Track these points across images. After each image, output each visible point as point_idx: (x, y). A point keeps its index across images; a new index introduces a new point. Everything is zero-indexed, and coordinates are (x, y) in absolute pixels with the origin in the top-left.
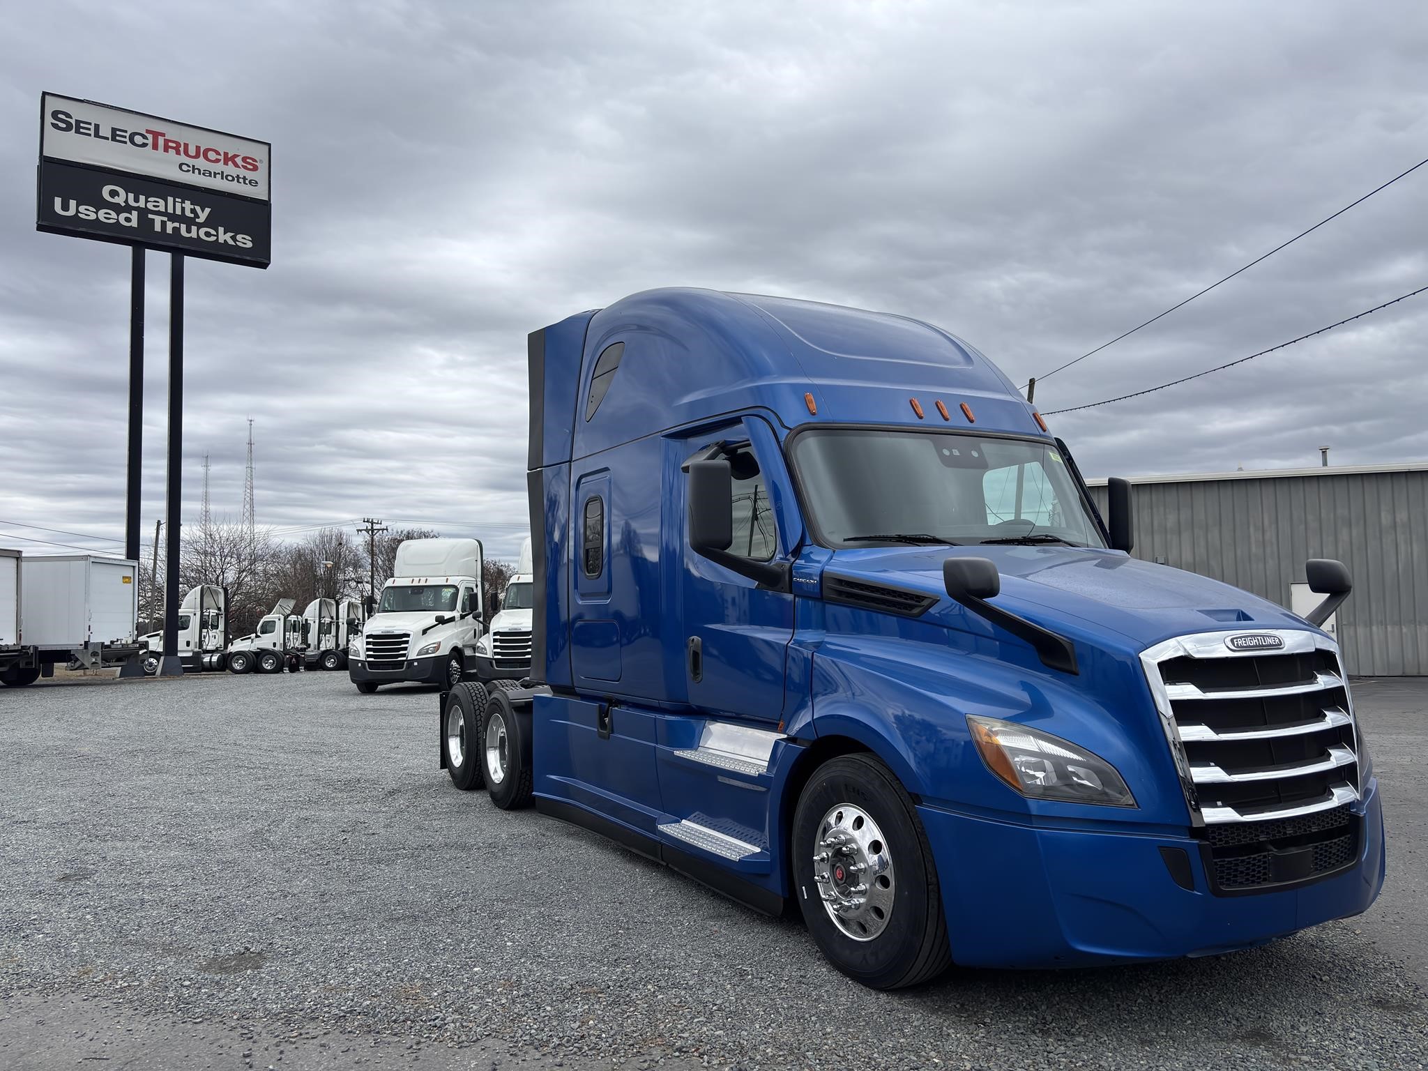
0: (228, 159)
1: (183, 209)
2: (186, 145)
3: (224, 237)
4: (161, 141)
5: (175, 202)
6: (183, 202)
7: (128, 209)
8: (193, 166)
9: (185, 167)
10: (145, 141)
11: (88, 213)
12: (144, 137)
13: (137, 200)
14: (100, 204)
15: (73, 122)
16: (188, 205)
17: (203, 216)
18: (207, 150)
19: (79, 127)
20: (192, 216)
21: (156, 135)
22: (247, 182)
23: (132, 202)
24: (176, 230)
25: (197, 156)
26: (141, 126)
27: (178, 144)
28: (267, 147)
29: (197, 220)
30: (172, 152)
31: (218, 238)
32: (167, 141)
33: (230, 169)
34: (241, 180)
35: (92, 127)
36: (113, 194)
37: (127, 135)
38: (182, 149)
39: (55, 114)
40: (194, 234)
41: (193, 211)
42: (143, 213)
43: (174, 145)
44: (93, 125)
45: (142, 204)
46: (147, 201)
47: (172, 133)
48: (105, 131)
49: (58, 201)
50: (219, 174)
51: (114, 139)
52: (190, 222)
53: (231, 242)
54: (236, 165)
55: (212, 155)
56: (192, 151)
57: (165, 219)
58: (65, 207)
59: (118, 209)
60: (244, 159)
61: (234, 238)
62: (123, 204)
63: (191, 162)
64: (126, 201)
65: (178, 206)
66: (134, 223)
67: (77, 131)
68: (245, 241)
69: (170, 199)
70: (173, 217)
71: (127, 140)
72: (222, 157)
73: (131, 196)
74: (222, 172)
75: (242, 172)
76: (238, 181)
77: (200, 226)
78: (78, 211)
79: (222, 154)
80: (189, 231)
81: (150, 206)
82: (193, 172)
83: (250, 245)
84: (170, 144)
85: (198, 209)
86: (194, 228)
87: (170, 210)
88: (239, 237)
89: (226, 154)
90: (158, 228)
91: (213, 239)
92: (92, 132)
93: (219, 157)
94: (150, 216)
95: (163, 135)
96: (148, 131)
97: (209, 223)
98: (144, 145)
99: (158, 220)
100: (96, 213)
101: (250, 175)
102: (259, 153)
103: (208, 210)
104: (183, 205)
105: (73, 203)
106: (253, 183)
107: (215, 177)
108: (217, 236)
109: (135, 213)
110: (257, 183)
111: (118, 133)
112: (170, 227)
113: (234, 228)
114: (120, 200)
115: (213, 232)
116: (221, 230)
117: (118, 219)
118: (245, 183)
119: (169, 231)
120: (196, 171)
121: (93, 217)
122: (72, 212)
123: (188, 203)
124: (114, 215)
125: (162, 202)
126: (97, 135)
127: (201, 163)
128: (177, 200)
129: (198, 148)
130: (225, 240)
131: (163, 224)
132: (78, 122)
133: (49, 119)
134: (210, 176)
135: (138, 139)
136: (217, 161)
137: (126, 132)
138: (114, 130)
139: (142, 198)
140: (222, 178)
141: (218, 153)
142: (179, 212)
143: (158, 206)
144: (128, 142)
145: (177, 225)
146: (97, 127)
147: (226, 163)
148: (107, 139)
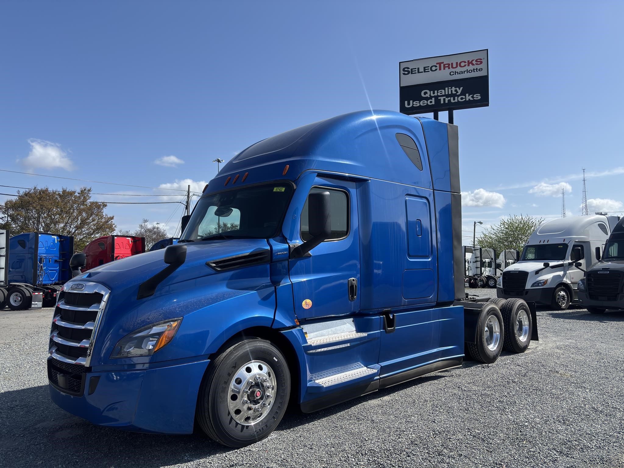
0: (470, 63)
1: (452, 91)
2: (452, 64)
3: (468, 97)
4: (442, 65)
6: (452, 88)
7: (431, 97)
8: (455, 71)
9: (452, 73)
10: (436, 68)
11: (417, 104)
12: (436, 66)
13: (434, 93)
14: (420, 99)
15: (410, 70)
16: (453, 89)
17: (459, 91)
18: (461, 63)
19: (412, 72)
20: (455, 92)
21: (440, 64)
22: (478, 70)
23: (432, 95)
24: (449, 101)
25: (457, 67)
26: (433, 62)
27: (449, 64)
28: (486, 52)
29: (457, 94)
30: (447, 68)
31: (466, 99)
32: (444, 65)
33: (471, 67)
34: (475, 71)
35: (417, 70)
36: (425, 93)
37: (429, 68)
38: (450, 66)
39: (404, 70)
40: (456, 101)
41: (456, 91)
42: (436, 97)
43: (447, 65)
44: (417, 68)
45: (436, 94)
46: (438, 92)
47: (446, 61)
48: (421, 70)
49: (406, 102)
50: (466, 71)
51: (425, 72)
52: (453, 96)
53: (471, 99)
54: (473, 65)
55: (463, 64)
56: (454, 66)
57: (445, 97)
58: (409, 104)
59: (427, 99)
60: (476, 61)
61: (473, 97)
62: (429, 96)
63: (454, 70)
64: (430, 95)
65: (450, 90)
66: (433, 103)
67: (412, 73)
68: (478, 97)
69: (446, 89)
70: (448, 96)
71: (429, 70)
72: (467, 64)
73: (432, 92)
74: (467, 70)
75: (475, 67)
76: (474, 72)
77: (458, 96)
78: (413, 104)
79: (467, 62)
80: (454, 99)
81: (439, 94)
82: (455, 74)
83: (480, 97)
84: (446, 66)
85: (457, 89)
86: (456, 98)
87: (447, 93)
88: (475, 96)
89: (468, 61)
90: (442, 102)
91: (464, 100)
92: (417, 72)
93: (465, 64)
94: (439, 98)
95: (443, 63)
96: (437, 64)
97: (463, 93)
98: (436, 70)
99: (442, 98)
100: (420, 103)
101: (479, 67)
102: (482, 56)
103: (461, 88)
104: (452, 89)
105: (411, 102)
106: (481, 70)
107: (464, 73)
108: (466, 98)
109: (433, 99)
110: (482, 69)
111: (426, 68)
112: (447, 100)
113: (472, 93)
114: (428, 95)
115: (464, 97)
116: (467, 95)
117: (427, 103)
118: (477, 71)
119: (447, 102)
120: (457, 73)
121: (418, 105)
122: (411, 105)
123: (453, 88)
124: (426, 102)
125: (443, 91)
126: (419, 72)
127: (459, 69)
128: (449, 88)
129: (457, 63)
130: (469, 99)
131: (444, 100)
132: (412, 69)
133: (402, 72)
134: (462, 73)
135: (434, 68)
136: (465, 65)
137: (429, 67)
138: (424, 68)
139: (436, 92)
140: (467, 73)
141: (465, 62)
142: (450, 93)
143: (442, 93)
145: (449, 98)
146: (418, 69)
147: (469, 65)
148: (422, 72)
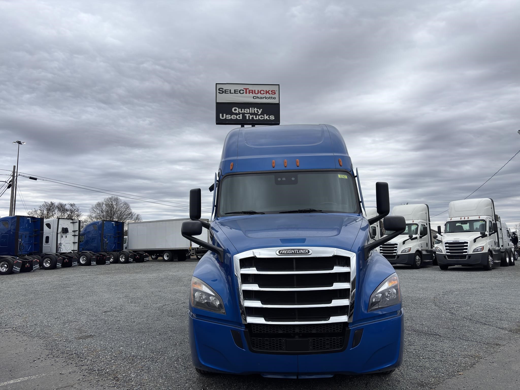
0: (267, 92)
1: (254, 111)
2: (255, 91)
3: (266, 117)
4: (248, 90)
5: (252, 109)
6: (254, 109)
7: (239, 114)
8: (257, 97)
9: (255, 98)
10: (244, 92)
11: (229, 117)
12: (243, 91)
13: (241, 111)
14: (232, 114)
15: (224, 90)
16: (256, 109)
17: (260, 112)
18: (261, 91)
19: (225, 92)
20: (257, 112)
21: (246, 89)
22: (273, 98)
23: (240, 112)
24: (253, 118)
25: (258, 93)
26: (242, 87)
27: (252, 91)
28: (278, 86)
29: (258, 114)
30: (251, 93)
31: (264, 118)
32: (249, 91)
33: (268, 95)
34: (271, 98)
35: (229, 91)
36: (235, 110)
37: (238, 91)
38: (254, 92)
39: (219, 90)
40: (257, 118)
41: (257, 111)
42: (243, 114)
43: (251, 91)
45: (243, 112)
46: (244, 110)
47: (251, 88)
48: (233, 91)
49: (221, 115)
50: (264, 97)
51: (235, 93)
52: (256, 114)
53: (268, 119)
54: (269, 94)
55: (262, 92)
56: (256, 92)
57: (249, 115)
58: (223, 116)
59: (236, 114)
60: (272, 91)
61: (269, 117)
62: (238, 113)
63: (256, 95)
64: (239, 112)
65: (253, 110)
66: (241, 118)
67: (225, 93)
68: (272, 118)
69: (251, 108)
70: (252, 114)
71: (238, 92)
72: (265, 92)
73: (240, 110)
74: (265, 97)
75: (271, 95)
76: (270, 99)
77: (259, 115)
78: (226, 117)
79: (265, 91)
80: (256, 117)
81: (245, 112)
82: (257, 99)
83: (274, 118)
84: (250, 91)
85: (258, 110)
86: (257, 116)
87: (251, 112)
88: (270, 117)
89: (266, 91)
90: (247, 118)
91: (263, 118)
92: (229, 92)
93: (264, 92)
94: (245, 115)
95: (248, 89)
96: (244, 89)
97: (262, 114)
98: (243, 93)
99: (247, 115)
100: (231, 117)
101: (273, 96)
102: (276, 88)
103: (261, 110)
104: (254, 110)
105: (225, 115)
106: (274, 98)
107: (263, 99)
108: (264, 117)
109: (241, 115)
110: (275, 98)
111: (236, 91)
112: (251, 117)
113: (269, 114)
114: (237, 112)
115: (263, 116)
116: (265, 115)
117: (237, 118)
118: (272, 99)
119: (251, 118)
120: (258, 98)
121: (230, 118)
122: (224, 118)
123: (256, 108)
124: (235, 116)
125: (248, 110)
126: (230, 93)
127: (259, 95)
128: (253, 108)
129: (258, 91)
130: (266, 118)
131: (249, 116)
132: (225, 90)
133: (218, 91)
134: (262, 99)
135: (241, 92)
136: (264, 93)
137: (238, 90)
138: (235, 90)
139: (243, 110)
140: (265, 99)
141: (264, 91)
142: (253, 112)
143: (247, 111)
144: (239, 93)
145: (253, 116)
146: (230, 90)
147: (266, 94)
148: (233, 93)
